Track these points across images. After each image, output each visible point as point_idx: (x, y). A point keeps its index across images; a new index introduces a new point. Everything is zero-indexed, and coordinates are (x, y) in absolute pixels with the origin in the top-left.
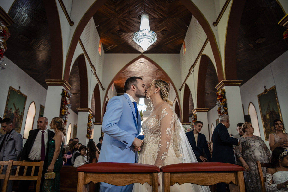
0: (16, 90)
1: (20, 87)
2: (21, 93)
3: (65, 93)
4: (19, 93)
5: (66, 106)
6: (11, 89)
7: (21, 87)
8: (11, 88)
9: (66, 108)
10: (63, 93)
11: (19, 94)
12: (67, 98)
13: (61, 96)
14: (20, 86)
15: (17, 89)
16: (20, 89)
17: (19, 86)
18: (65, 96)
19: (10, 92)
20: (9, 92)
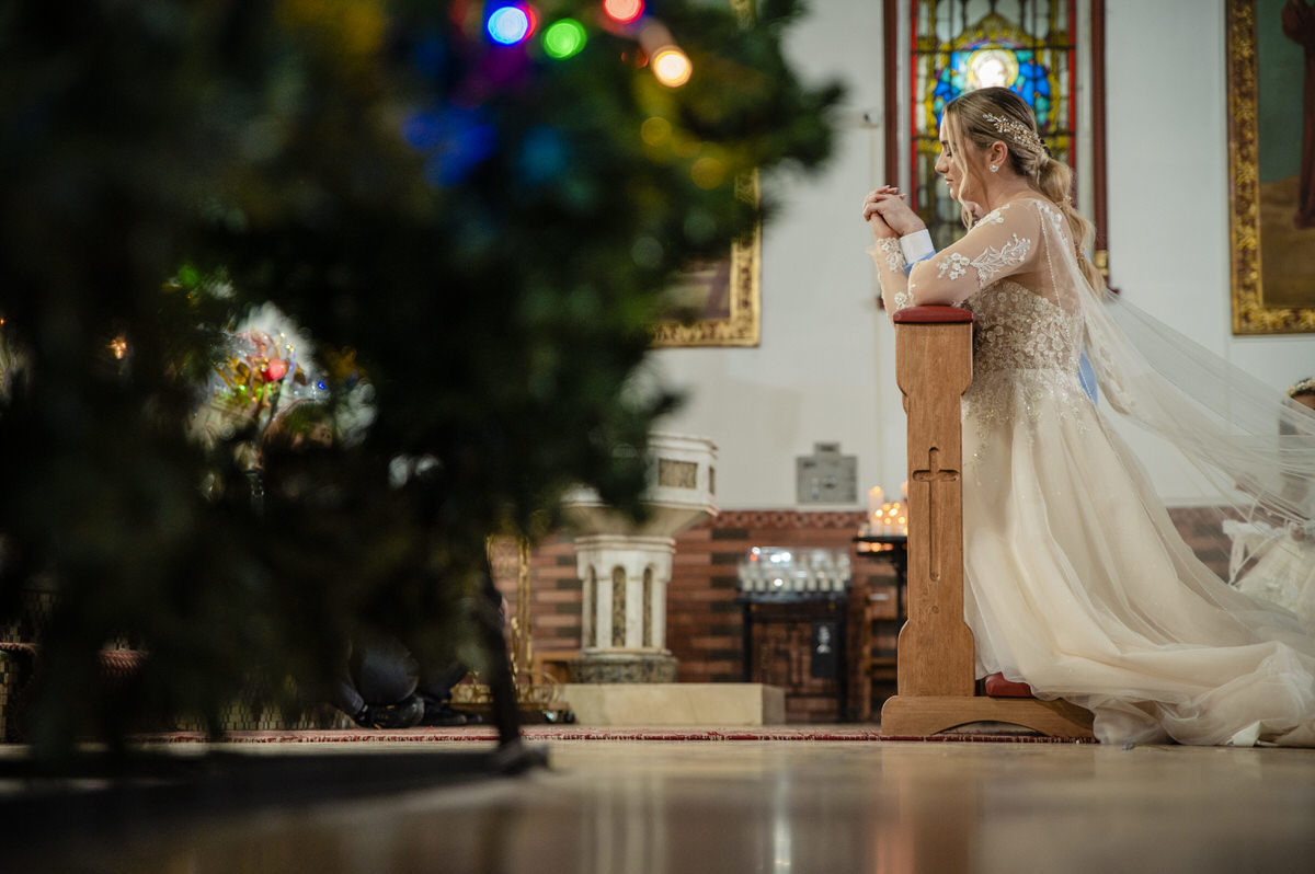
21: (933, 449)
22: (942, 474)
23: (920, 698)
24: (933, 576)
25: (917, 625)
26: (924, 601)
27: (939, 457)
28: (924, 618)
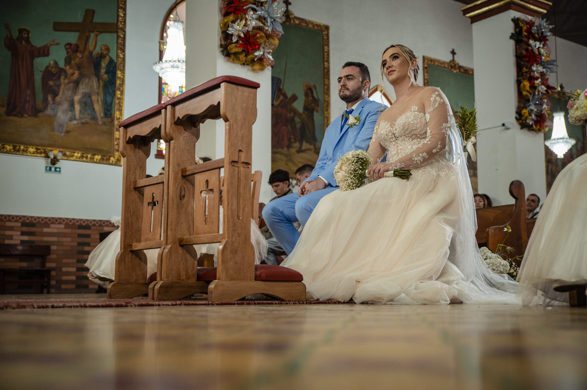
0: (444, 63)
1: (453, 53)
2: (460, 67)
3: (521, 28)
4: (455, 69)
5: (534, 68)
6: (428, 64)
7: (455, 51)
8: (426, 61)
9: (536, 75)
10: (517, 30)
11: (455, 71)
12: (531, 42)
13: (512, 43)
14: (454, 48)
15: (446, 58)
16: (455, 56)
17: (451, 50)
18: (525, 39)
19: (427, 72)
20: (426, 74)
21: (240, 151)
22: (243, 164)
23: (231, 282)
24: (238, 217)
25: (230, 242)
26: (234, 230)
27: (243, 155)
28: (234, 239)
